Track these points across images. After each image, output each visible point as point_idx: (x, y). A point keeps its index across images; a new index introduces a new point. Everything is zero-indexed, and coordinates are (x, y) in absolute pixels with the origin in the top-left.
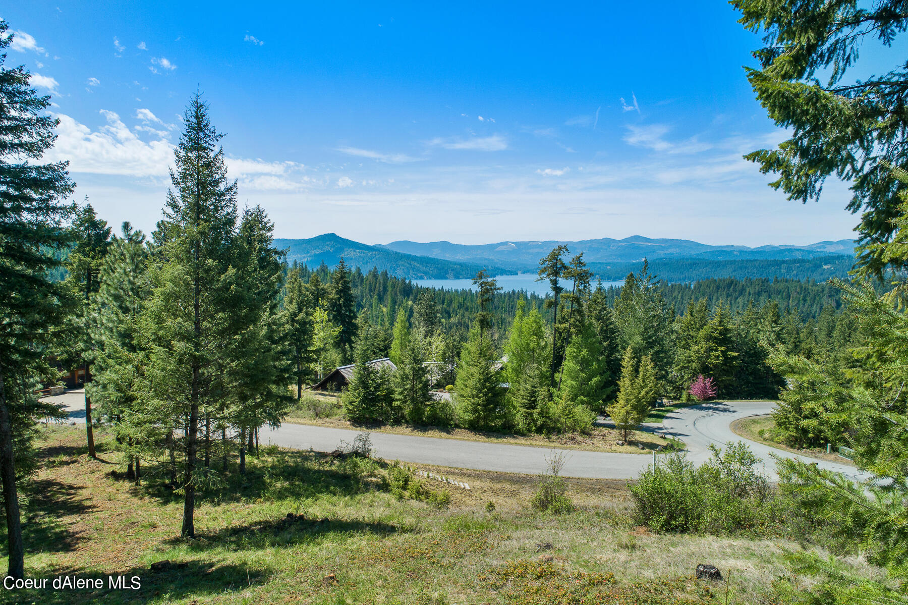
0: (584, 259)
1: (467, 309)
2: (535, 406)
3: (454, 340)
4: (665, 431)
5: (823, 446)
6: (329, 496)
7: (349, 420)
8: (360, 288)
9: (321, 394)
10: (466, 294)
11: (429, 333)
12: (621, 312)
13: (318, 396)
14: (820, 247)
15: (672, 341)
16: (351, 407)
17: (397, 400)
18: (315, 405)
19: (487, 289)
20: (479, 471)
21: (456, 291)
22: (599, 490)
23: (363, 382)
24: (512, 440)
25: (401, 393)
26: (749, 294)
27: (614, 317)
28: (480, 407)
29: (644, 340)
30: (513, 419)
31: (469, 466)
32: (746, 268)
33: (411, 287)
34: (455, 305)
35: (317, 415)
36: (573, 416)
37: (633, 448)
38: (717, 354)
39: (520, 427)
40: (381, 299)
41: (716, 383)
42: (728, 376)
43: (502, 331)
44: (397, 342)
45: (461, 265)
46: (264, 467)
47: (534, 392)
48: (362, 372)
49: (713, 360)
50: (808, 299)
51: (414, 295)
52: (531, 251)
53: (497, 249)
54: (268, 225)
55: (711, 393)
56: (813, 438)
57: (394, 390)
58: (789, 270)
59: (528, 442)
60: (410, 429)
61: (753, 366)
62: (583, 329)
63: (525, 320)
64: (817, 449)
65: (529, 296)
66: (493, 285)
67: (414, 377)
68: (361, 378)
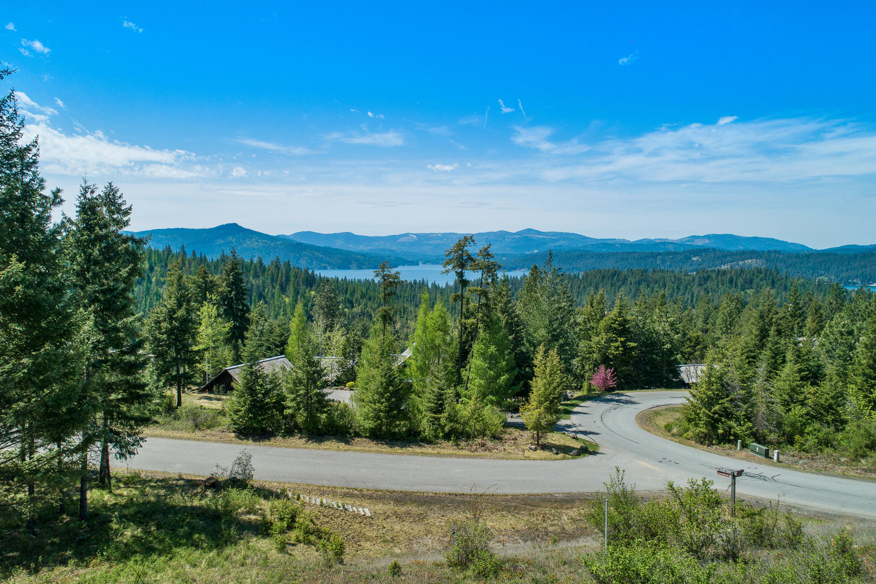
0: (492, 251)
1: (370, 299)
2: (443, 410)
3: (356, 335)
4: (574, 429)
5: (734, 442)
6: (189, 551)
7: (234, 432)
8: (261, 278)
9: (206, 398)
10: (369, 284)
11: (329, 327)
12: (525, 305)
13: (203, 400)
14: (689, 241)
15: (575, 333)
16: (235, 417)
17: (289, 408)
18: (195, 414)
19: (390, 282)
20: (381, 491)
21: (359, 281)
22: (516, 507)
23: (250, 388)
24: (418, 450)
25: (294, 399)
26: (631, 284)
27: (519, 309)
28: (382, 414)
29: (549, 333)
30: (418, 426)
31: (370, 486)
32: (626, 259)
33: (314, 277)
34: (358, 295)
35: (196, 426)
36: (483, 420)
37: (546, 454)
38: (616, 344)
39: (427, 434)
40: (283, 289)
41: (616, 374)
42: (628, 366)
43: (404, 320)
44: (294, 337)
45: (364, 255)
46: (116, 504)
47: (441, 395)
48: (249, 377)
49: (612, 351)
50: (681, 287)
51: (317, 285)
52: (431, 242)
53: (400, 240)
54: (123, 208)
55: (611, 384)
56: (723, 434)
57: (285, 396)
58: (664, 261)
59: (436, 451)
60: (304, 440)
61: (649, 356)
62: (490, 325)
63: (430, 315)
64: (727, 446)
65: (430, 286)
66: (397, 277)
67: (308, 381)
68: (248, 384)
